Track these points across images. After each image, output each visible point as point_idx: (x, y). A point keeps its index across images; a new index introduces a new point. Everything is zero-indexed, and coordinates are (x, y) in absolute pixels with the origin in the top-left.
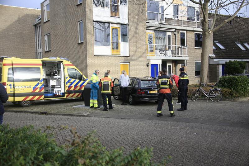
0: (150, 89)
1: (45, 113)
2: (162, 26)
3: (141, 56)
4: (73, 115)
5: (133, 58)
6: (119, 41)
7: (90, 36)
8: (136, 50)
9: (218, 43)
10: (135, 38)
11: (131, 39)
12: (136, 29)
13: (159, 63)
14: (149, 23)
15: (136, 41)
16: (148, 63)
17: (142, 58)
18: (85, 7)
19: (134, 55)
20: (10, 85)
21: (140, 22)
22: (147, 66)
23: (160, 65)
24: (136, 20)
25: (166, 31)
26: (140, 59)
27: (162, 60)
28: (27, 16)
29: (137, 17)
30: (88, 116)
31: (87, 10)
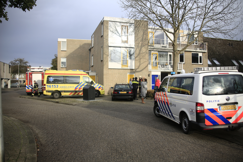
0: (121, 91)
1: (57, 102)
2: (164, 48)
3: (144, 69)
4: (68, 104)
5: (138, 70)
6: (127, 59)
7: (106, 56)
8: (140, 65)
9: (215, 60)
10: (139, 57)
11: (136, 57)
12: (140, 51)
13: (159, 74)
14: (153, 46)
15: (140, 59)
16: (149, 74)
17: (144, 70)
18: (104, 38)
19: (138, 68)
20: (48, 86)
21: (144, 46)
22: (149, 76)
23: (159, 75)
24: (140, 45)
25: (168, 52)
26: (143, 71)
27: (161, 72)
28: (85, 44)
29: (141, 43)
30: (75, 105)
31: (104, 39)
